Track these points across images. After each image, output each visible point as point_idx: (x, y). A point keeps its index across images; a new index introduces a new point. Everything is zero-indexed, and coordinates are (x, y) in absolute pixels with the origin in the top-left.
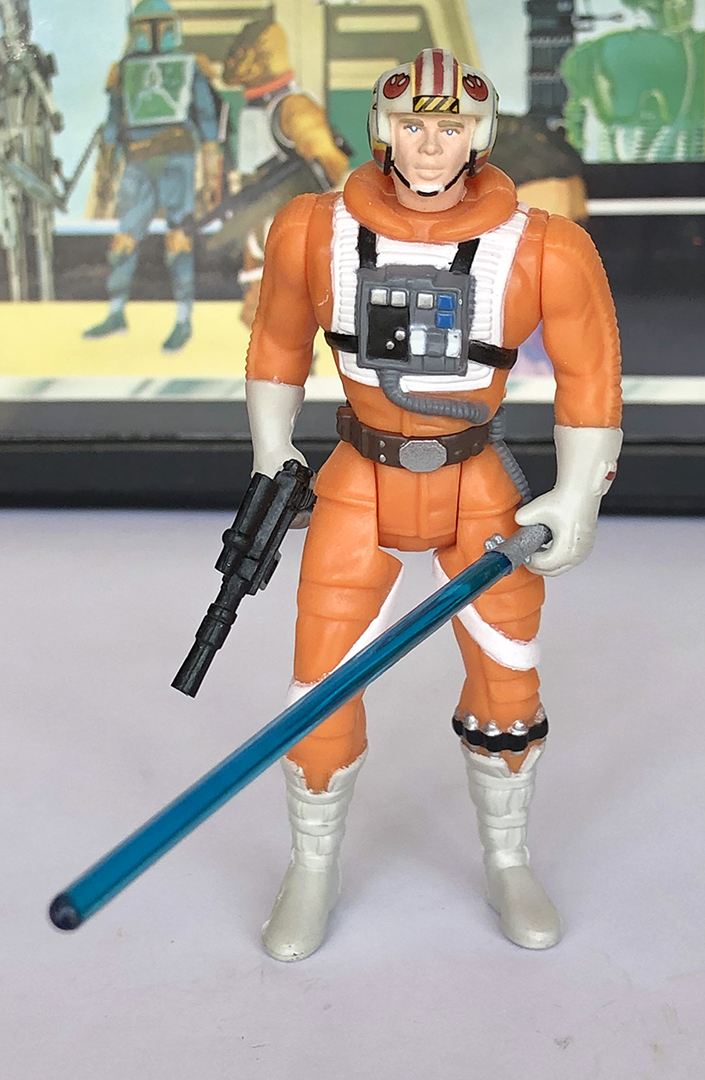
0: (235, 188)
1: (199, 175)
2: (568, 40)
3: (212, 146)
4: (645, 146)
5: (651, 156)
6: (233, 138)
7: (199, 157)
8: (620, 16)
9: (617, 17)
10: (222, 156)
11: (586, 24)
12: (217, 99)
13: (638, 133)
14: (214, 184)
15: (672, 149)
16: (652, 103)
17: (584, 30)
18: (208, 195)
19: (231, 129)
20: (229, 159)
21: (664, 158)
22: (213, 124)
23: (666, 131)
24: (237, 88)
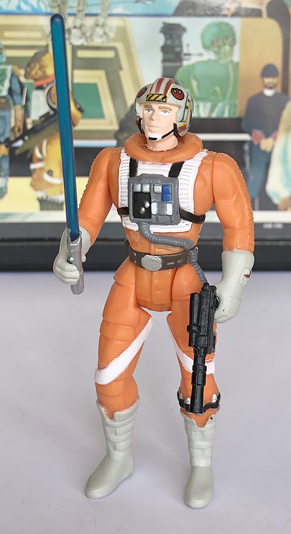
0: (29, 126)
1: (13, 120)
2: (179, 64)
3: (18, 107)
4: (212, 110)
5: (214, 115)
6: (28, 103)
7: (13, 112)
8: (201, 54)
9: (201, 55)
10: (23, 112)
11: (187, 57)
12: (22, 86)
13: (209, 105)
14: (20, 124)
15: (223, 112)
16: (215, 93)
17: (186, 60)
18: (17, 129)
19: (28, 99)
20: (27, 113)
21: (219, 116)
22: (19, 97)
23: (220, 105)
24: (31, 81)
